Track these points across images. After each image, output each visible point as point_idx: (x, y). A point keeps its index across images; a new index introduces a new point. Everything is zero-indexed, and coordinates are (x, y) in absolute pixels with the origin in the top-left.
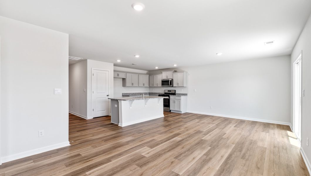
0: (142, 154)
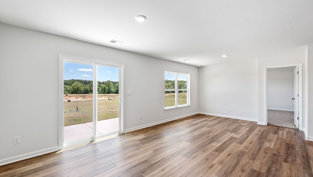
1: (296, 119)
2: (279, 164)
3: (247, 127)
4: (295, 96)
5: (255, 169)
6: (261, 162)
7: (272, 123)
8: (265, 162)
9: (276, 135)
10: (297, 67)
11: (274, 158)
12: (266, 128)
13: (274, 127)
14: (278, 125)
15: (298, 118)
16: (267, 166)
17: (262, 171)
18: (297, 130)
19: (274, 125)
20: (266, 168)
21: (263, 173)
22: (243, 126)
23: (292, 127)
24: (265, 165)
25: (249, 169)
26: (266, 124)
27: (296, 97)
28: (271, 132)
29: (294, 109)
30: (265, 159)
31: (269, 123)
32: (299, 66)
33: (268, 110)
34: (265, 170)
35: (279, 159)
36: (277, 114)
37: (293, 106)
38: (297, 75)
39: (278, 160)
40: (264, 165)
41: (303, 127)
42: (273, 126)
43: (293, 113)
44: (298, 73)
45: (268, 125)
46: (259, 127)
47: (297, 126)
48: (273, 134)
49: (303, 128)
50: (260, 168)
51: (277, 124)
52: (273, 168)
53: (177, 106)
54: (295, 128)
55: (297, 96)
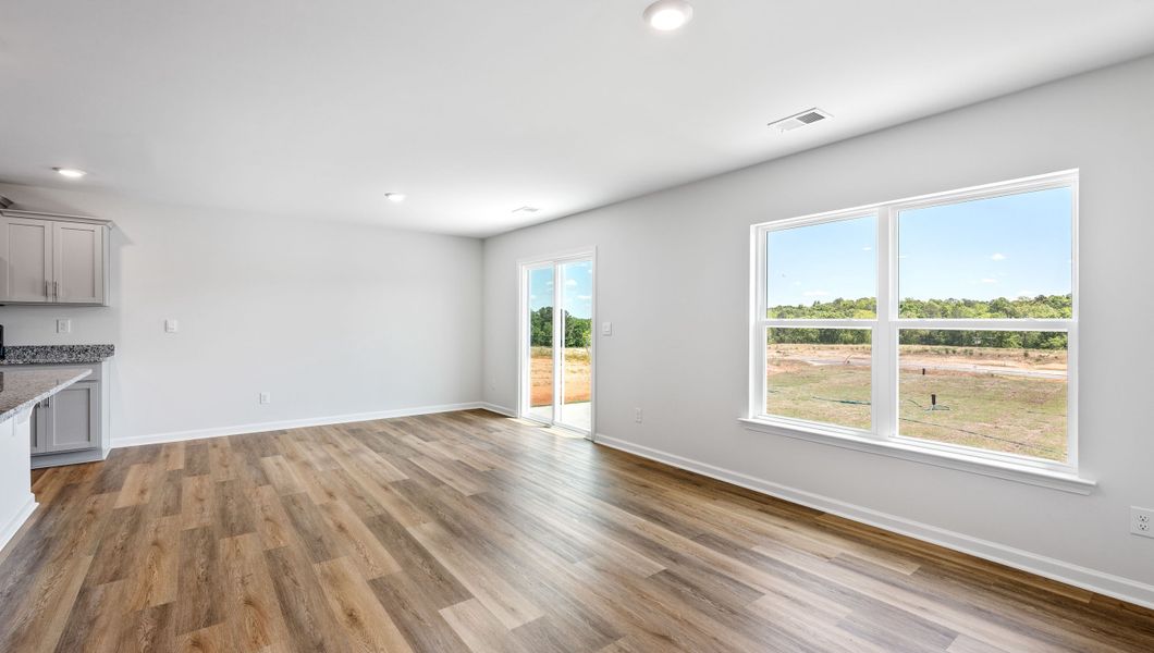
2: (187, 586)
5: (248, 536)
6: (244, 558)
8: (233, 565)
11: (211, 597)
16: (221, 560)
17: (227, 540)
20: (221, 551)
21: (222, 537)
24: (227, 558)
25: (258, 529)
30: (237, 575)
34: (221, 547)
35: (190, 603)
39: (194, 600)
40: (233, 556)
50: (237, 542)
52: (203, 560)
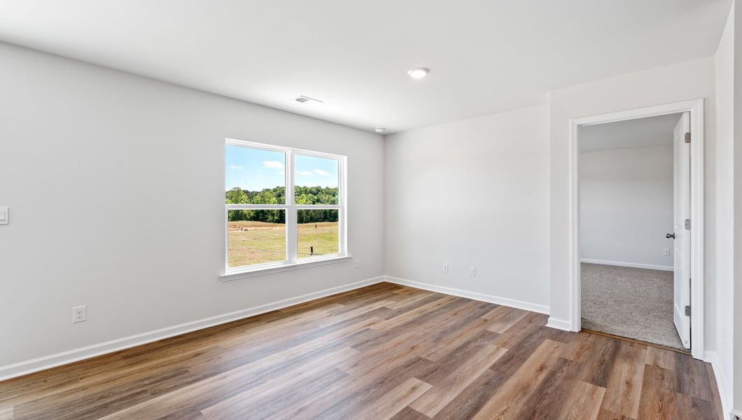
0: (431, 386)
1: (679, 310)
3: (504, 345)
4: (676, 227)
7: (599, 321)
9: (602, 391)
10: (685, 118)
12: (570, 350)
13: (604, 340)
14: (619, 330)
15: (688, 311)
18: (683, 355)
19: (605, 330)
22: (493, 336)
23: (666, 343)
26: (577, 329)
27: (680, 230)
28: (586, 372)
29: (673, 266)
31: (589, 319)
32: (692, 111)
33: (585, 267)
36: (623, 280)
37: (670, 254)
38: (685, 146)
41: (706, 346)
42: (601, 334)
43: (668, 277)
44: (688, 138)
45: (583, 330)
46: (547, 342)
47: (685, 338)
48: (589, 386)
49: (707, 352)
51: (615, 327)
53: (290, 261)
54: (676, 345)
55: (683, 224)
